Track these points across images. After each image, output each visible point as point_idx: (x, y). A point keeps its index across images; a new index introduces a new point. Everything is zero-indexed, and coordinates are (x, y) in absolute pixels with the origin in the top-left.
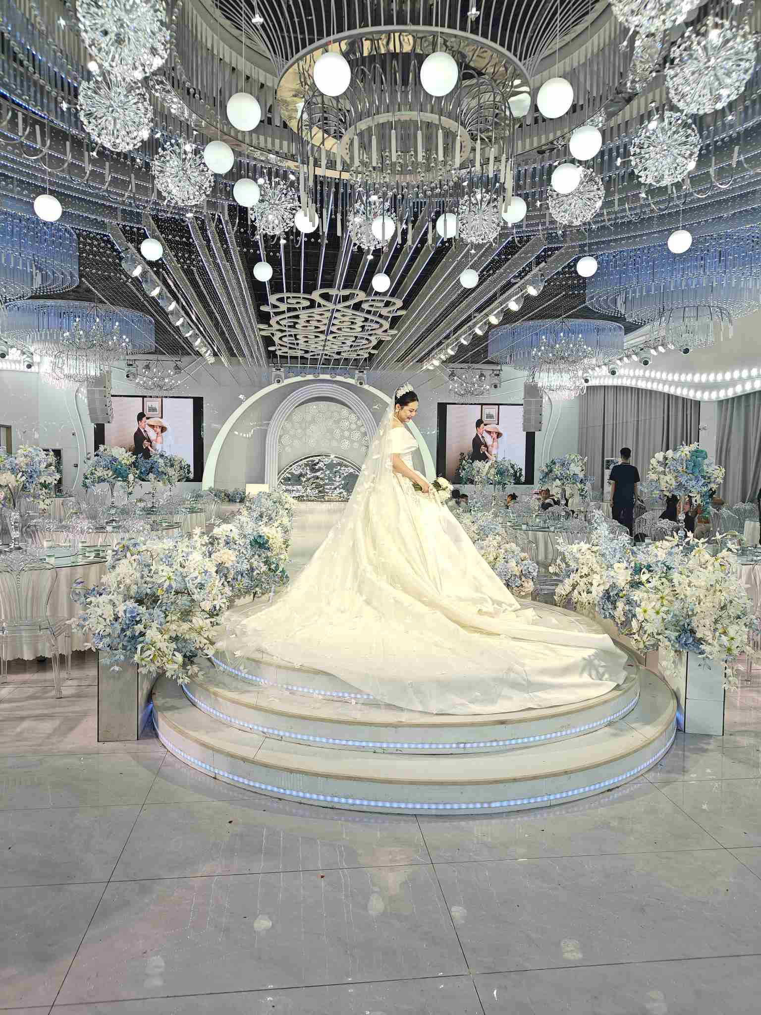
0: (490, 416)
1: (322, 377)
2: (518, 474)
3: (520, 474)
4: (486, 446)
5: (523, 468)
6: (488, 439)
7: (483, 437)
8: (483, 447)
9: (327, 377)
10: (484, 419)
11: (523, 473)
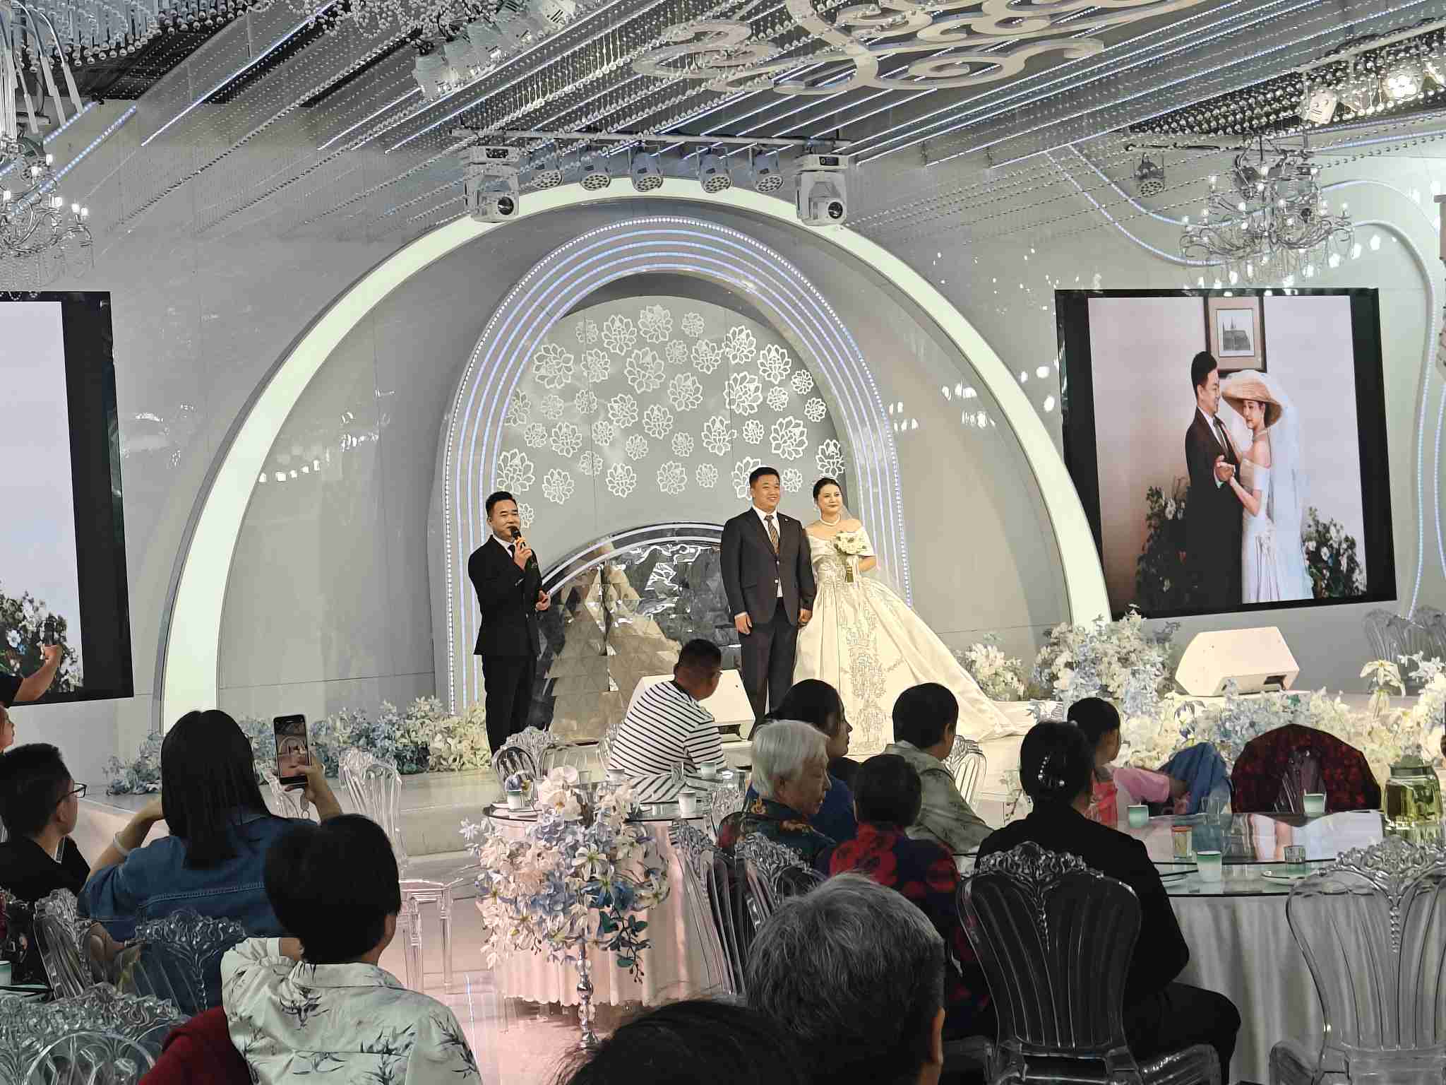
0: (1235, 340)
1: (673, 188)
2: (1344, 562)
3: (1351, 560)
4: (1232, 458)
5: (1359, 536)
6: (1237, 431)
7: (1218, 422)
8: (1221, 463)
9: (691, 189)
10: (1219, 352)
11: (1361, 555)
